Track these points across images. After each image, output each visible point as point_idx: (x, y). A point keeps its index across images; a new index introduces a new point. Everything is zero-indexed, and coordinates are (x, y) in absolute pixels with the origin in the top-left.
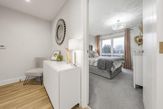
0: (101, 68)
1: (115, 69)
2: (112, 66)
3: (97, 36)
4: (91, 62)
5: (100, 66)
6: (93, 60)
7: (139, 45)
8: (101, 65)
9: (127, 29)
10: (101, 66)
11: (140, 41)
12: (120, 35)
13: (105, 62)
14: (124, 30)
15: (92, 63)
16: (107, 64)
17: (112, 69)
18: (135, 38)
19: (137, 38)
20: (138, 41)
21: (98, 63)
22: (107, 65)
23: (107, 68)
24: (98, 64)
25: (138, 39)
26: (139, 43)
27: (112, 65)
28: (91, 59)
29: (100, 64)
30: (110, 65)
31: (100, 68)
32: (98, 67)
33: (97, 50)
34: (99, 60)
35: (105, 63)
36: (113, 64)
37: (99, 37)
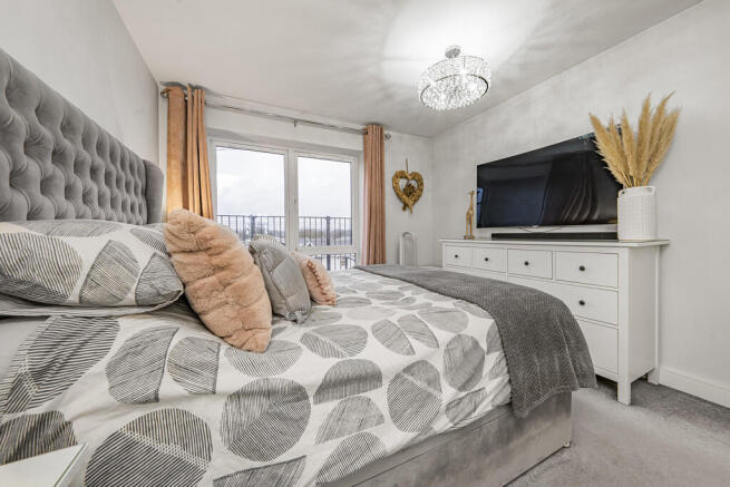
11: (411, 193)
18: (396, 177)
19: (401, 178)
20: (402, 191)
25: (402, 183)
26: (408, 201)
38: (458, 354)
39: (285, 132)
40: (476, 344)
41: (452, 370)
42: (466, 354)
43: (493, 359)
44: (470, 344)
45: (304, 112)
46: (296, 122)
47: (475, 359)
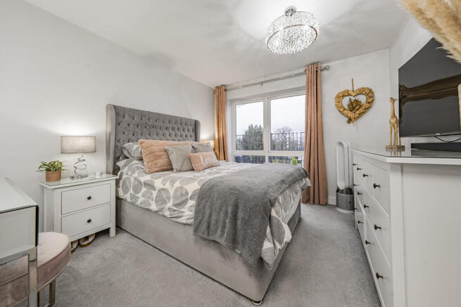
0: (211, 238)
1: (280, 242)
2: (268, 230)
3: (217, 87)
4: (169, 198)
5: (208, 227)
6: (176, 190)
7: (350, 121)
8: (213, 222)
9: (313, 64)
10: (212, 228)
11: (354, 108)
12: (290, 87)
13: (232, 202)
14: (302, 70)
15: (170, 204)
16: (240, 215)
17: (267, 245)
18: (338, 97)
19: (343, 96)
20: (346, 107)
21: (198, 205)
22: (239, 223)
23: (240, 239)
24: (197, 212)
25: (346, 101)
26: (351, 114)
27: (267, 219)
28: (168, 186)
29: (208, 212)
30: (256, 221)
31: (205, 236)
32: (196, 231)
33: (217, 137)
34: (202, 187)
35: (230, 209)
36: (273, 213)
37: (225, 90)
38: (179, 193)
39: (258, 90)
40: (187, 193)
41: (175, 197)
42: (182, 195)
43: (192, 203)
44: (185, 192)
45: (265, 76)
46: (262, 83)
47: (184, 198)
